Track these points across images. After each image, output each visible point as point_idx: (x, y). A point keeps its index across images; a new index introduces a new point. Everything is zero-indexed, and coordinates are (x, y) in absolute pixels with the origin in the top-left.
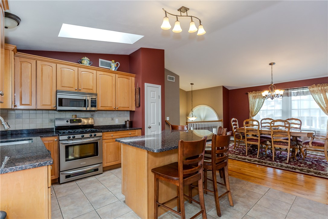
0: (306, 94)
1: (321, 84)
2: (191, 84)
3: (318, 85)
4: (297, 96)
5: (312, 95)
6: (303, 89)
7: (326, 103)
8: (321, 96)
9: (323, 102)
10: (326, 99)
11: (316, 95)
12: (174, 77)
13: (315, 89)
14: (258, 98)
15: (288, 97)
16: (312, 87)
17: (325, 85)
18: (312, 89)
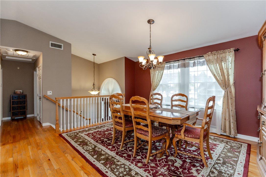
0: (203, 64)
1: (217, 51)
2: (93, 54)
3: (214, 52)
4: (193, 66)
5: (207, 65)
6: (199, 59)
7: (222, 75)
8: (216, 66)
9: (219, 74)
10: (222, 69)
11: (212, 66)
12: (62, 45)
13: (211, 57)
14: (157, 70)
15: (185, 68)
16: (207, 55)
17: (220, 52)
18: (207, 58)
